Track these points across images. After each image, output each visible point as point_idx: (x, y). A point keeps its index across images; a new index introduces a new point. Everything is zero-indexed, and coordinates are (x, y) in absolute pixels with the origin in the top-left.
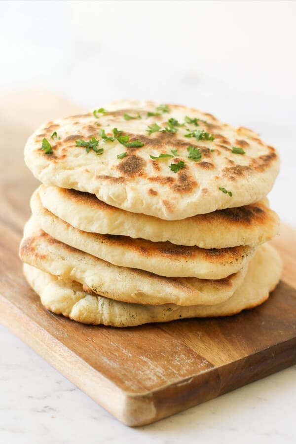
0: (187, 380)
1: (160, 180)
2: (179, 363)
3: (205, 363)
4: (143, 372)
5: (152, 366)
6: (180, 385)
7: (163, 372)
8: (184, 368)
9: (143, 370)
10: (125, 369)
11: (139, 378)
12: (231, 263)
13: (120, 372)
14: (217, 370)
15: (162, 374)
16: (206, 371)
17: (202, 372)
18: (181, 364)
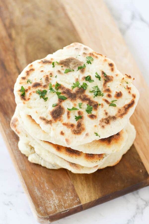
0: (66, 211)
1: (68, 125)
2: (66, 199)
3: (78, 200)
4: (49, 201)
5: (54, 198)
6: (62, 213)
7: (58, 204)
8: (68, 203)
9: (50, 200)
10: (42, 198)
11: (46, 205)
12: (97, 162)
13: (40, 200)
14: (82, 206)
15: (57, 204)
16: (77, 206)
17: (75, 207)
18: (67, 199)
